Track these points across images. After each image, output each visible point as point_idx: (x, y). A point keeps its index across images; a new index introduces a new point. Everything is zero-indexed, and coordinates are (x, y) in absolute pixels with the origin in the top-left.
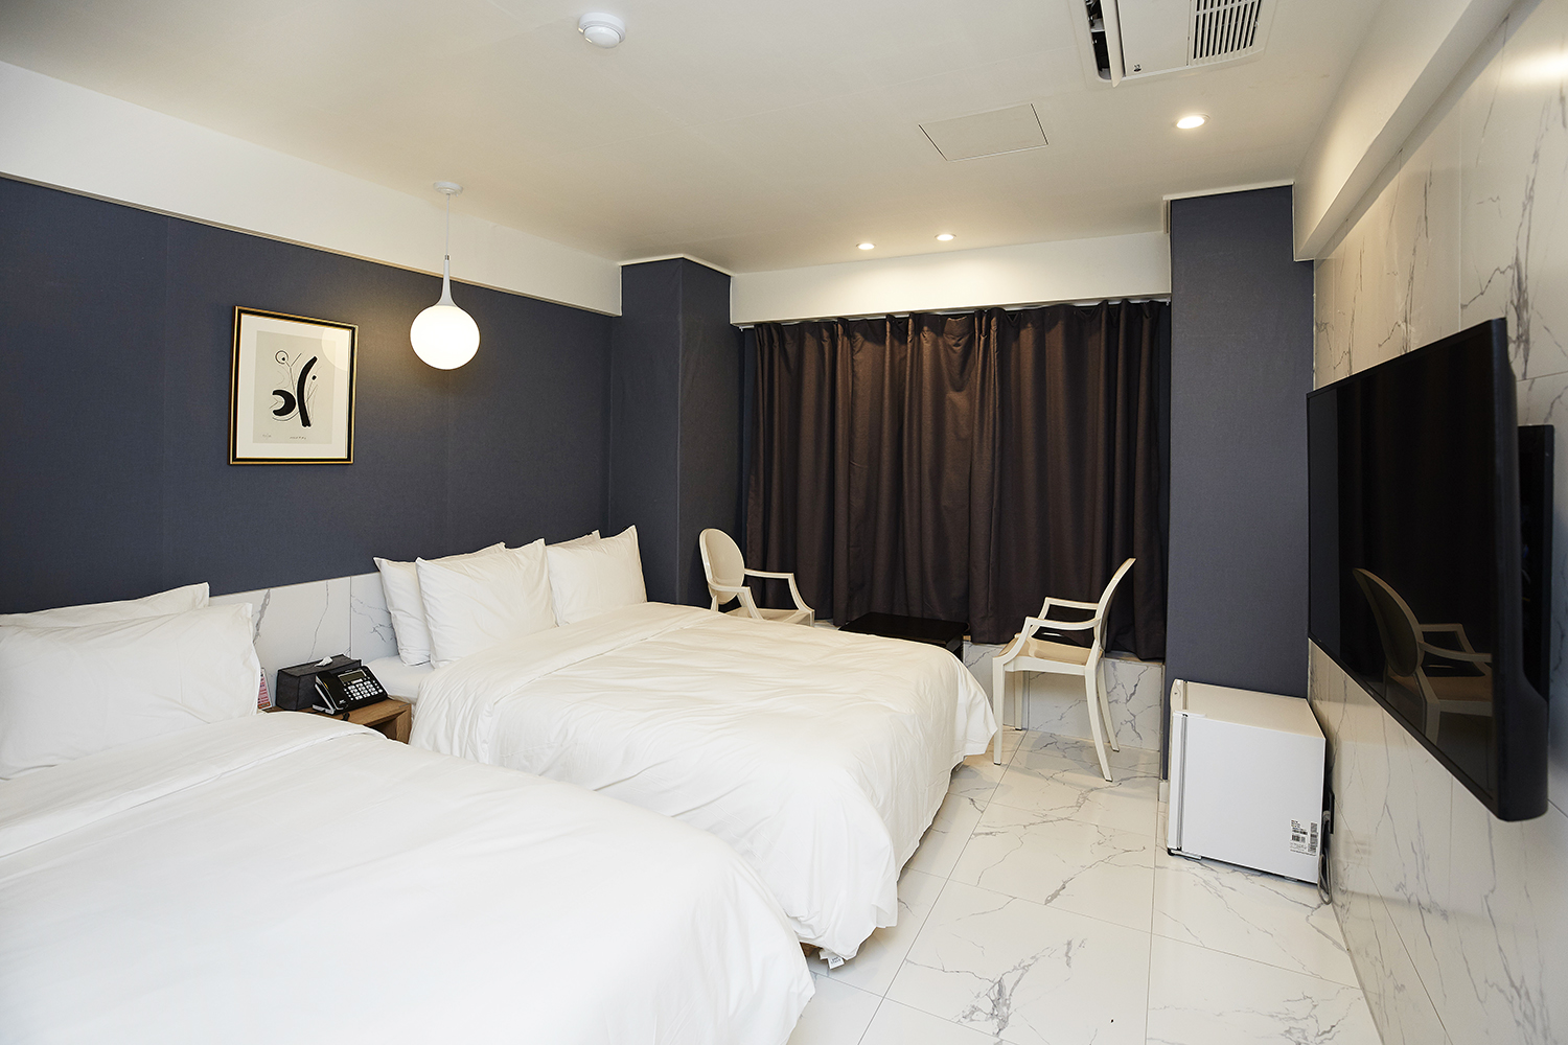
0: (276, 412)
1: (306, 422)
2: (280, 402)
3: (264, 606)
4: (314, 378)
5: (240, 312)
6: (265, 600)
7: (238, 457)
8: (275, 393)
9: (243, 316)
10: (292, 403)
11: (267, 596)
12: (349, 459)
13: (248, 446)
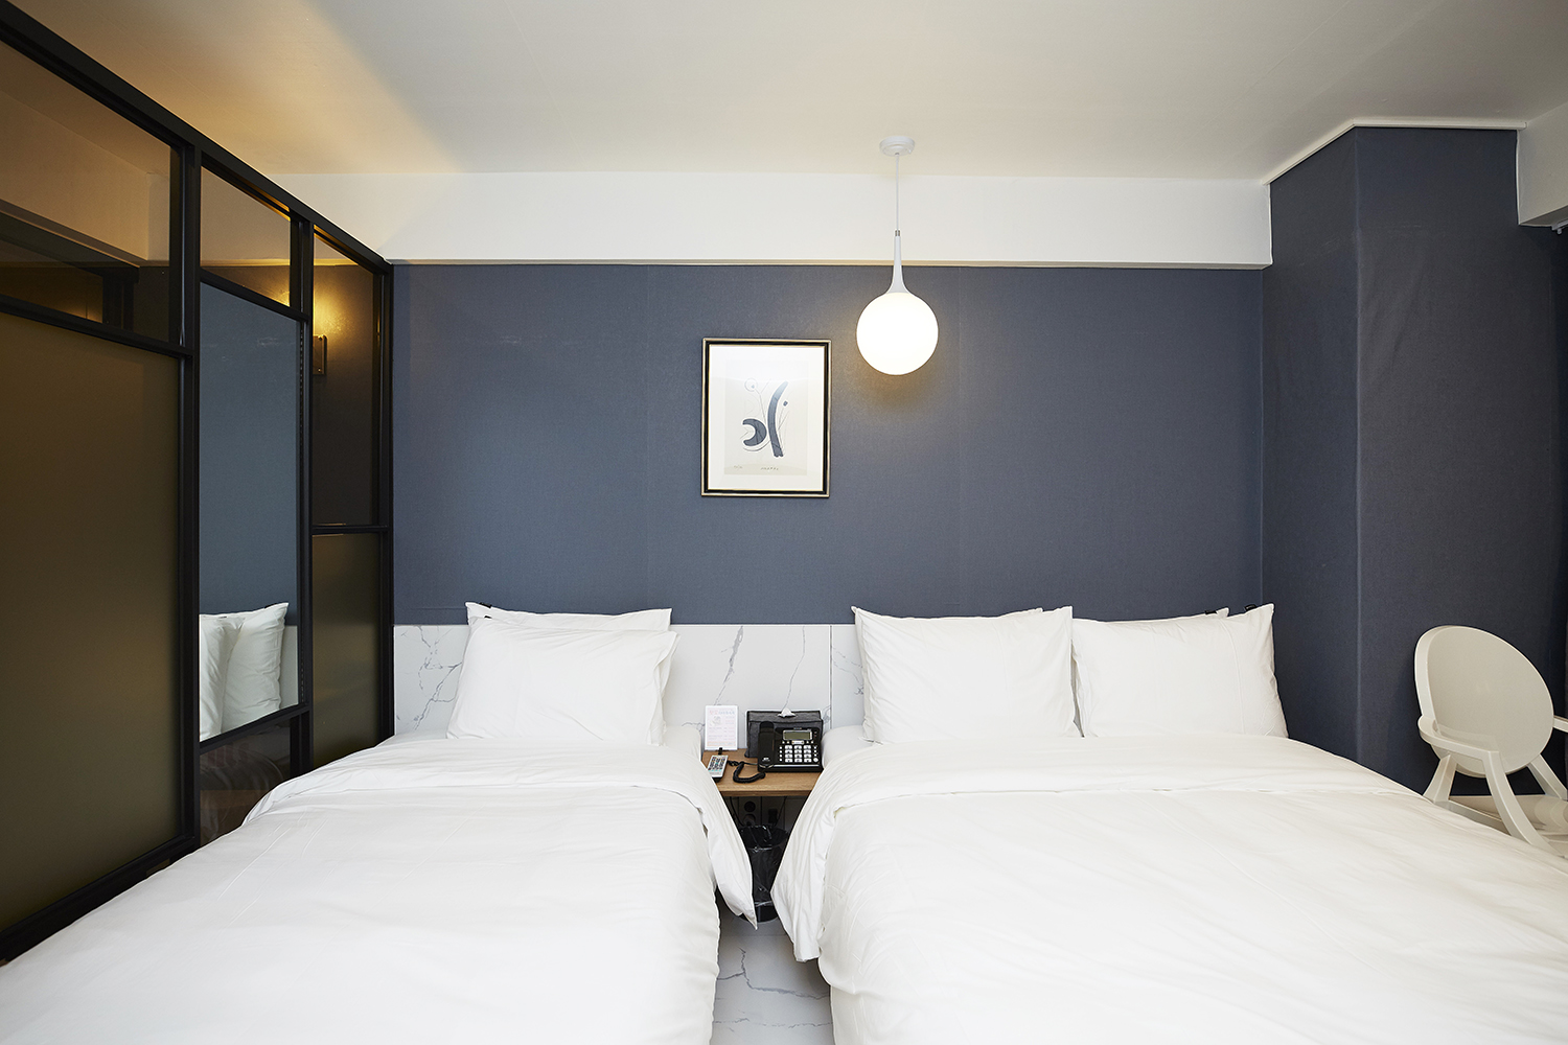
0: (747, 443)
1: (778, 452)
2: (751, 432)
3: (737, 642)
4: (785, 404)
5: (708, 343)
6: (738, 636)
7: (709, 488)
8: (745, 422)
9: (712, 347)
10: (763, 432)
11: (740, 632)
12: (824, 492)
13: (720, 478)
